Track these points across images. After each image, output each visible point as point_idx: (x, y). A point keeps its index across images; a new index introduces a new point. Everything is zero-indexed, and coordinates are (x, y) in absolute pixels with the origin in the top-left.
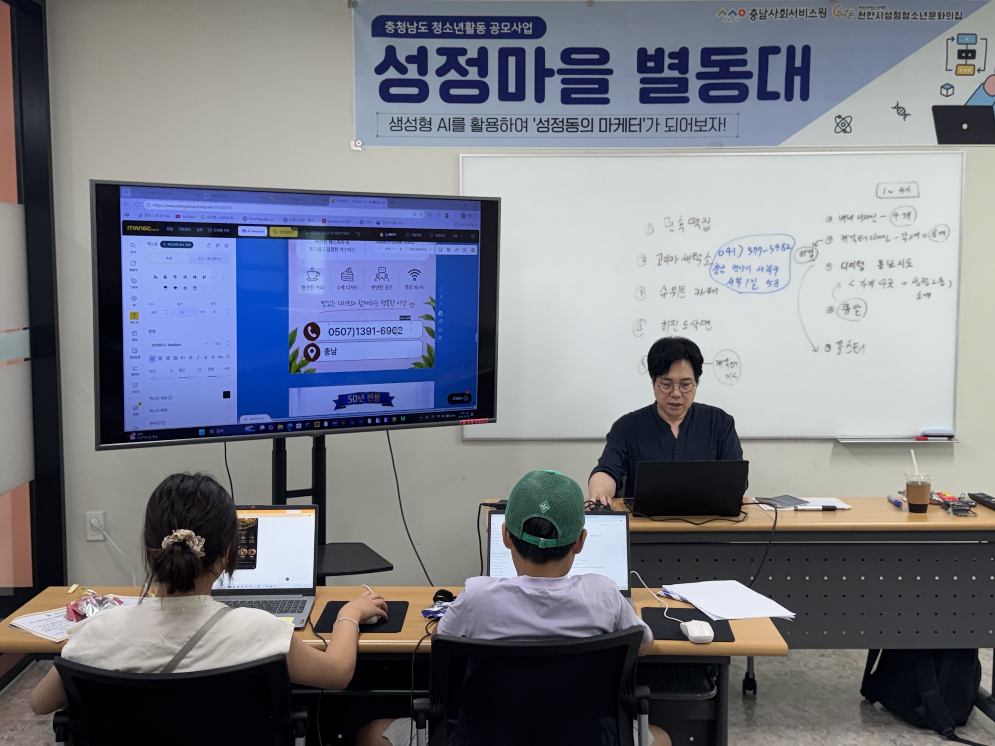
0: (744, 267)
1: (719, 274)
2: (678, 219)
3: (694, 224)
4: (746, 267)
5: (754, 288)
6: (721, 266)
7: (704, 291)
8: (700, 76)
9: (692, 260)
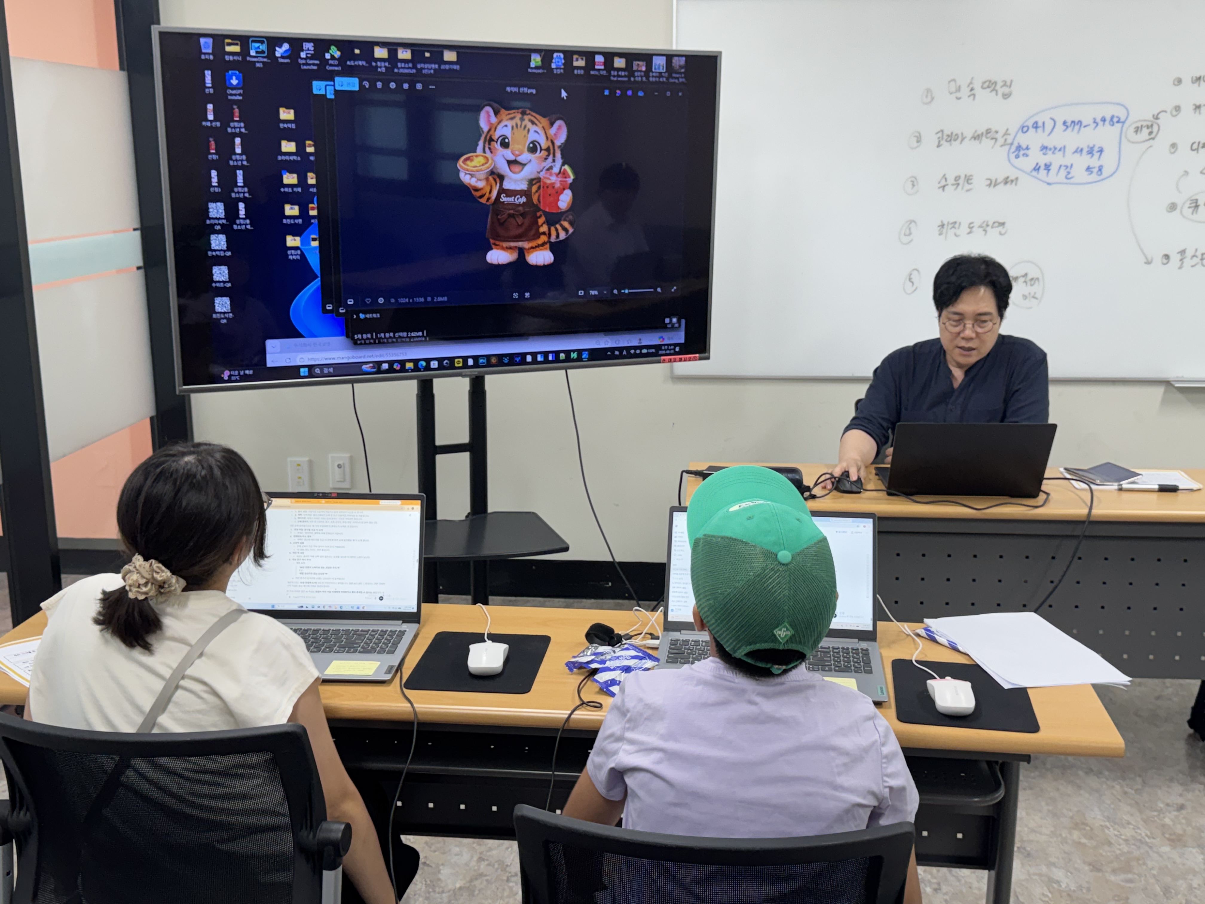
0: (1055, 148)
1: (1021, 158)
2: (969, 82)
3: (989, 90)
4: (1058, 148)
5: (1070, 176)
6: (1024, 146)
7: (999, 181)
9: (984, 138)
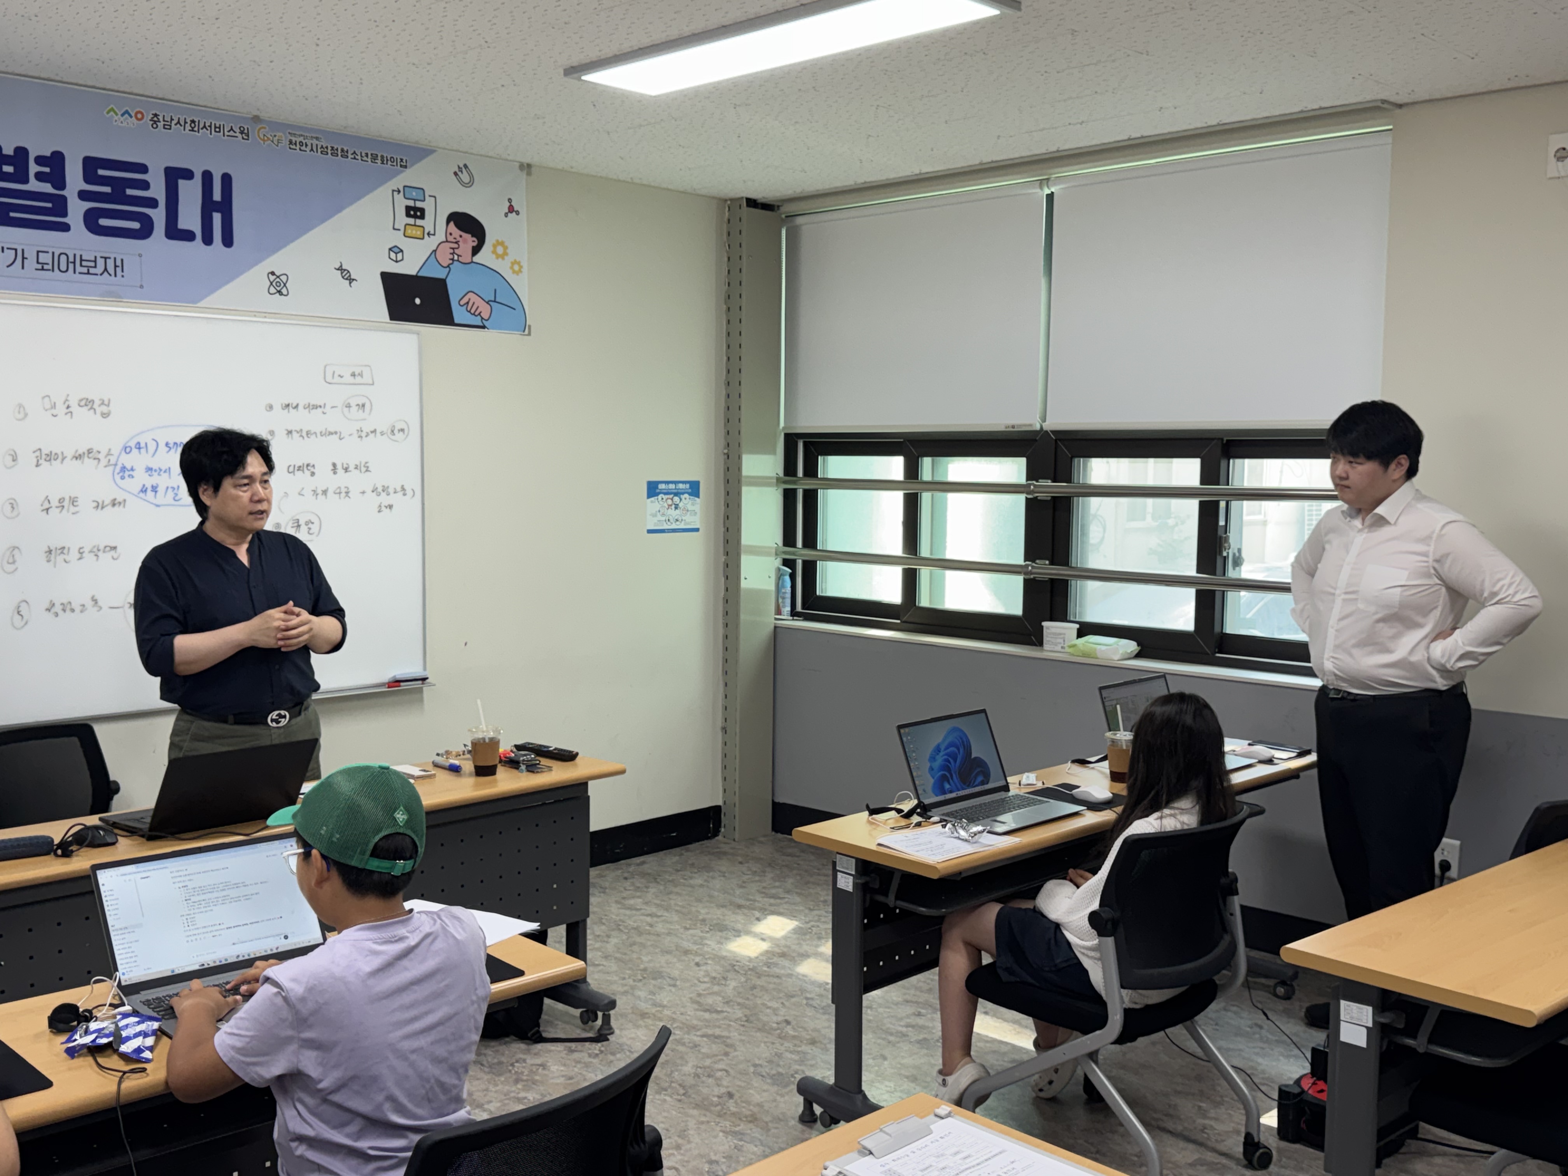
0: (161, 470)
1: (127, 479)
2: (63, 399)
3: (87, 408)
4: (164, 470)
5: (177, 498)
6: (129, 467)
7: (105, 503)
8: (83, 195)
9: (86, 459)
